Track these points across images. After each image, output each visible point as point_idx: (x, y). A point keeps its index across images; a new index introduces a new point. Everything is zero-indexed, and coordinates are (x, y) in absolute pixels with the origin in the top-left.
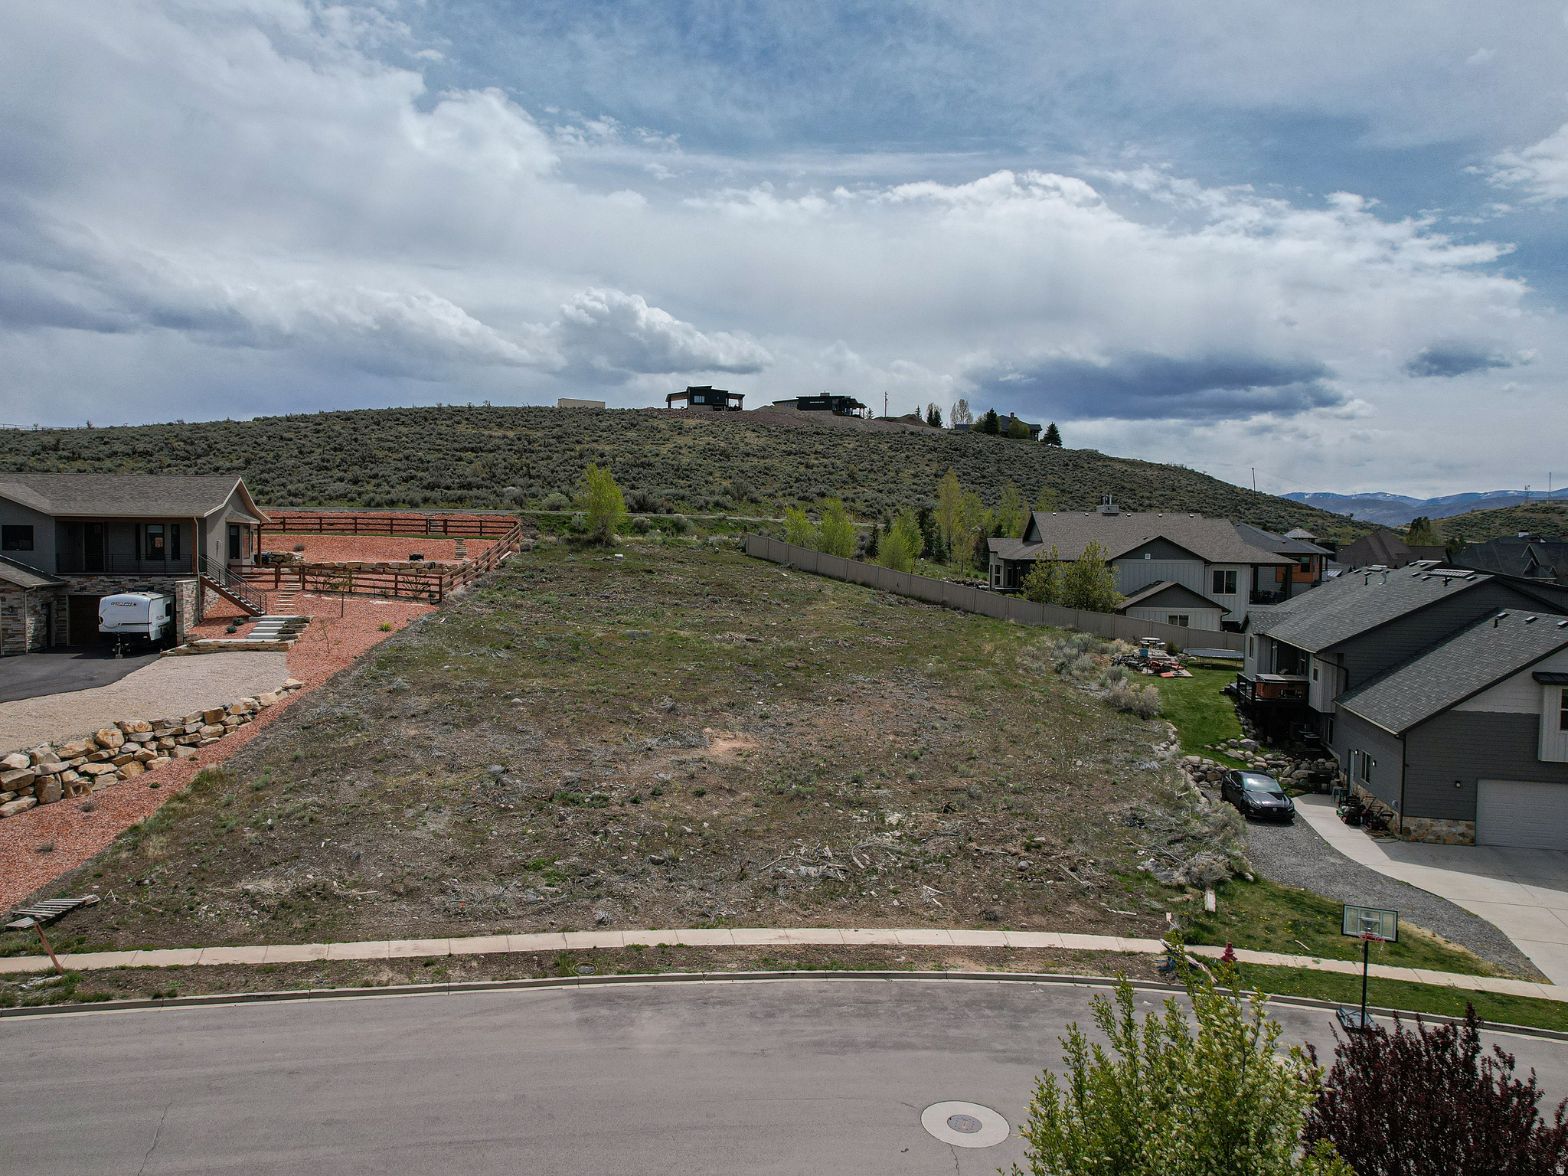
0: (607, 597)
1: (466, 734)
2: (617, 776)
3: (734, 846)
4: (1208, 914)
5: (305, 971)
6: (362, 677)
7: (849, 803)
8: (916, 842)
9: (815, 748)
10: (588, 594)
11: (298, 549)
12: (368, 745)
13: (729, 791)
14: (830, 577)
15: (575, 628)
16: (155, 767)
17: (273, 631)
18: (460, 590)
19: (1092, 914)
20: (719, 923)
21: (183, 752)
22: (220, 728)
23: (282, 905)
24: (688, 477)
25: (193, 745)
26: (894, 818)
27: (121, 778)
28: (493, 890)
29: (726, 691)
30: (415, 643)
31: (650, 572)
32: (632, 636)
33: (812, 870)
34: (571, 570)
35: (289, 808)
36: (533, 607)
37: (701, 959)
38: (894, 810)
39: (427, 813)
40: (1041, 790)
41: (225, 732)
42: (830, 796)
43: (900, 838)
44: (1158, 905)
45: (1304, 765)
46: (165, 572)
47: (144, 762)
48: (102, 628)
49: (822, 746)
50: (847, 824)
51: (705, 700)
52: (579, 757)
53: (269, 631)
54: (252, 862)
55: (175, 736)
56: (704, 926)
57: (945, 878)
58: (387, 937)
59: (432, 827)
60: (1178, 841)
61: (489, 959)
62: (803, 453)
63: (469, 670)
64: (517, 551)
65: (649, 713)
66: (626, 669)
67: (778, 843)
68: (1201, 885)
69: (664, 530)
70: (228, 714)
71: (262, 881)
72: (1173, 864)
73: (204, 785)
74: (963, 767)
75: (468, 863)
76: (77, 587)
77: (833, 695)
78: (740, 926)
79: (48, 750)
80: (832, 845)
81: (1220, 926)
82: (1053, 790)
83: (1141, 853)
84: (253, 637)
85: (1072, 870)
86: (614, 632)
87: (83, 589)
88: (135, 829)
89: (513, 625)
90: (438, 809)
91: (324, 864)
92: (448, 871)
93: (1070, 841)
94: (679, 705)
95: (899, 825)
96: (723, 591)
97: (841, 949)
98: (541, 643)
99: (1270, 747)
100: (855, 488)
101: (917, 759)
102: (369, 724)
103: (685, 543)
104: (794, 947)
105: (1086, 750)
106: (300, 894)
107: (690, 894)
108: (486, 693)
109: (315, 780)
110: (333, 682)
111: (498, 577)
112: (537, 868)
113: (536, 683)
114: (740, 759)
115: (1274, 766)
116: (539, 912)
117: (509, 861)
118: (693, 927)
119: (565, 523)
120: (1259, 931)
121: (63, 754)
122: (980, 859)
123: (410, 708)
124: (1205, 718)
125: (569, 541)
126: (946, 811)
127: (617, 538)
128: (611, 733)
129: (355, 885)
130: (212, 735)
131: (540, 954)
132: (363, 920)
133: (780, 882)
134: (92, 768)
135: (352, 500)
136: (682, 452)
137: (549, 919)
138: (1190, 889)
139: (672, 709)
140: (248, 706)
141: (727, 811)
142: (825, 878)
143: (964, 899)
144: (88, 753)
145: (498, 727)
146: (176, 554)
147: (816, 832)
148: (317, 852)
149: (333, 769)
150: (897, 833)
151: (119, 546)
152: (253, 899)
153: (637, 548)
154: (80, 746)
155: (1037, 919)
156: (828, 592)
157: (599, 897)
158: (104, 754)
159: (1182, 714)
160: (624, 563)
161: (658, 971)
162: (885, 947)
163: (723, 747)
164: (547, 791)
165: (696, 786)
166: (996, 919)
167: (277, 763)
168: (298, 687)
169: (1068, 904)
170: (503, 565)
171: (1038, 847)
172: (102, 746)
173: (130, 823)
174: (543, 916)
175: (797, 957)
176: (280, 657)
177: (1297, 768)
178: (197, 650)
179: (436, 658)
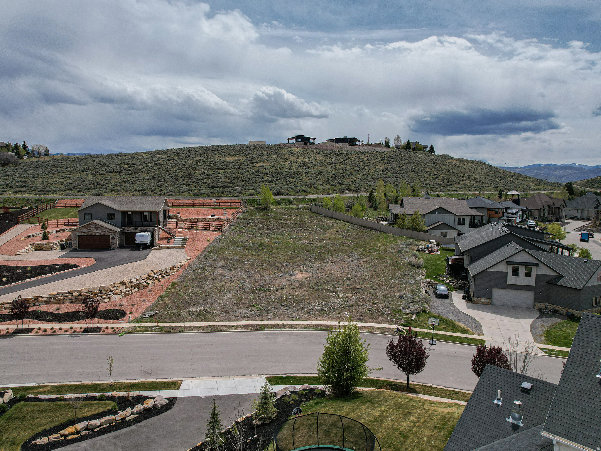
0: (269, 229)
1: (234, 273)
2: (272, 284)
3: (301, 301)
4: (412, 320)
5: (207, 327)
6: (205, 256)
7: (331, 292)
8: (346, 301)
9: (324, 276)
10: (263, 228)
11: (178, 213)
12: (210, 275)
13: (301, 288)
14: (336, 219)
15: (260, 240)
16: (161, 281)
17: (179, 242)
18: (227, 227)
19: (384, 319)
20: (296, 319)
21: (167, 277)
22: (174, 271)
24: (294, 177)
25: (168, 275)
26: (341, 296)
27: (154, 284)
28: (245, 311)
29: (301, 260)
30: (217, 245)
31: (281, 220)
32: (276, 243)
33: (319, 308)
34: (258, 219)
35: (194, 291)
36: (248, 233)
37: (292, 327)
38: (342, 293)
39: (227, 293)
40: (381, 289)
41: (175, 272)
42: (326, 290)
43: (342, 300)
44: (400, 318)
45: (460, 282)
46: (149, 225)
47: (159, 280)
48: (136, 242)
49: (326, 276)
50: (329, 297)
51: (296, 262)
52: (263, 278)
53: (178, 242)
54: (190, 305)
55: (165, 273)
56: (293, 320)
57: (351, 310)
58: (223, 321)
59: (229, 296)
60: (412, 303)
61: (245, 326)
62: (335, 163)
63: (233, 254)
64: (241, 213)
65: (281, 266)
66: (274, 253)
67: (312, 301)
68: (413, 313)
69: (286, 203)
70: (176, 267)
71: (192, 309)
72: (408, 308)
73: (173, 285)
74: (362, 282)
75: (238, 305)
76: (127, 230)
77: (331, 261)
78: (301, 320)
79: (140, 277)
80: (325, 302)
81: (413, 323)
82: (384, 289)
83: (401, 305)
84: (174, 244)
85: (382, 309)
86: (271, 241)
87: (128, 230)
88: (161, 296)
89: (243, 239)
90: (229, 292)
91: (205, 305)
92: (234, 307)
93: (384, 302)
94: (289, 264)
95: (342, 297)
96: (303, 226)
97: (323, 326)
98: (251, 245)
99: (452, 276)
100: (352, 178)
101: (350, 280)
102: (209, 269)
103: (292, 208)
104: (312, 325)
105: (396, 278)
106: (202, 311)
107: (290, 313)
108: (238, 260)
109: (199, 284)
110: (198, 257)
111: (237, 222)
112: (254, 306)
113: (251, 257)
114: (304, 279)
115: (452, 282)
116: (255, 316)
117: (247, 305)
118: (290, 320)
119: (255, 202)
121: (143, 278)
122: (360, 306)
123: (219, 265)
124: (436, 268)
125: (257, 209)
126: (355, 294)
127: (271, 207)
128: (271, 272)
129: (213, 310)
130: (172, 273)
131: (256, 325)
132: (216, 317)
133: (311, 311)
134: (148, 282)
135: (189, 193)
136: (292, 165)
137: (258, 318)
138: (410, 314)
139: (287, 265)
140: (180, 265)
141: (300, 293)
142: (322, 310)
143: (354, 315)
144: (147, 278)
145: (242, 270)
146: (151, 220)
147: (321, 299)
148: (203, 302)
149: (203, 281)
150: (341, 299)
151: (136, 219)
152: (192, 312)
153: (277, 211)
154: (146, 276)
156: (335, 225)
157: (269, 313)
158: (150, 278)
159: (430, 267)
160: (273, 217)
161: (282, 329)
162: (333, 325)
163: (300, 276)
164: (255, 287)
165: (292, 287)
166: (361, 320)
167: (189, 280)
168: (190, 259)
169: (379, 317)
170: (238, 218)
171: (376, 303)
172: (150, 276)
173: (159, 295)
174: (256, 317)
175: (313, 327)
176: (182, 250)
177: (457, 283)
178: (161, 248)
179: (223, 250)
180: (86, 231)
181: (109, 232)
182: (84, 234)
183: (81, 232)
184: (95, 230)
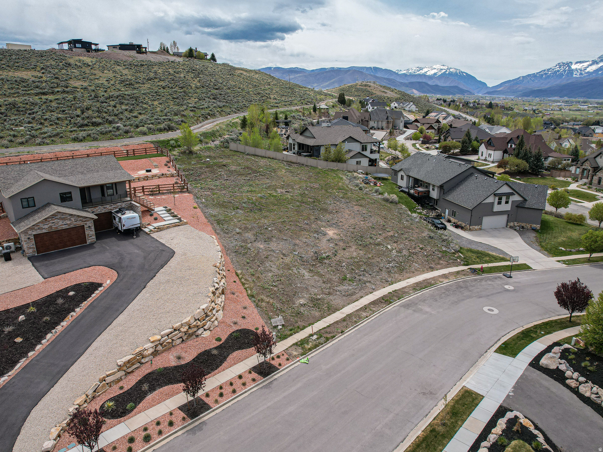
2: (321, 248)
4: (464, 258)
5: (349, 318)
6: (222, 229)
8: (400, 252)
13: (349, 247)
16: (226, 276)
19: (446, 263)
21: (224, 269)
22: (223, 258)
23: (314, 305)
26: (389, 247)
38: (387, 245)
42: (371, 244)
44: (454, 258)
49: (352, 228)
50: (383, 251)
51: (309, 218)
52: (307, 244)
53: (168, 216)
57: (415, 260)
59: (306, 274)
65: (303, 226)
66: (278, 211)
67: (378, 260)
72: (446, 247)
73: (242, 277)
81: (468, 260)
82: (408, 232)
83: (439, 246)
85: (434, 253)
86: (255, 196)
87: (93, 212)
88: (249, 296)
89: (226, 198)
91: (302, 291)
94: (306, 221)
95: (392, 249)
98: (244, 205)
99: (425, 208)
102: (249, 246)
104: (413, 284)
106: (311, 301)
107: (378, 277)
114: (339, 236)
117: (337, 279)
118: (390, 285)
120: (474, 260)
122: (416, 254)
123: (250, 238)
126: (396, 243)
131: (377, 300)
132: (332, 303)
138: (456, 253)
143: (424, 265)
145: (278, 239)
146: (117, 193)
148: (296, 289)
150: (395, 251)
151: (96, 195)
152: (307, 305)
154: (219, 276)
155: (439, 266)
157: (365, 283)
160: (212, 162)
162: (426, 280)
163: (331, 233)
165: (340, 247)
167: (245, 265)
168: (216, 238)
169: (441, 262)
171: (422, 248)
173: (245, 294)
180: (46, 227)
181: (83, 222)
182: (44, 231)
183: (39, 229)
184: (61, 223)
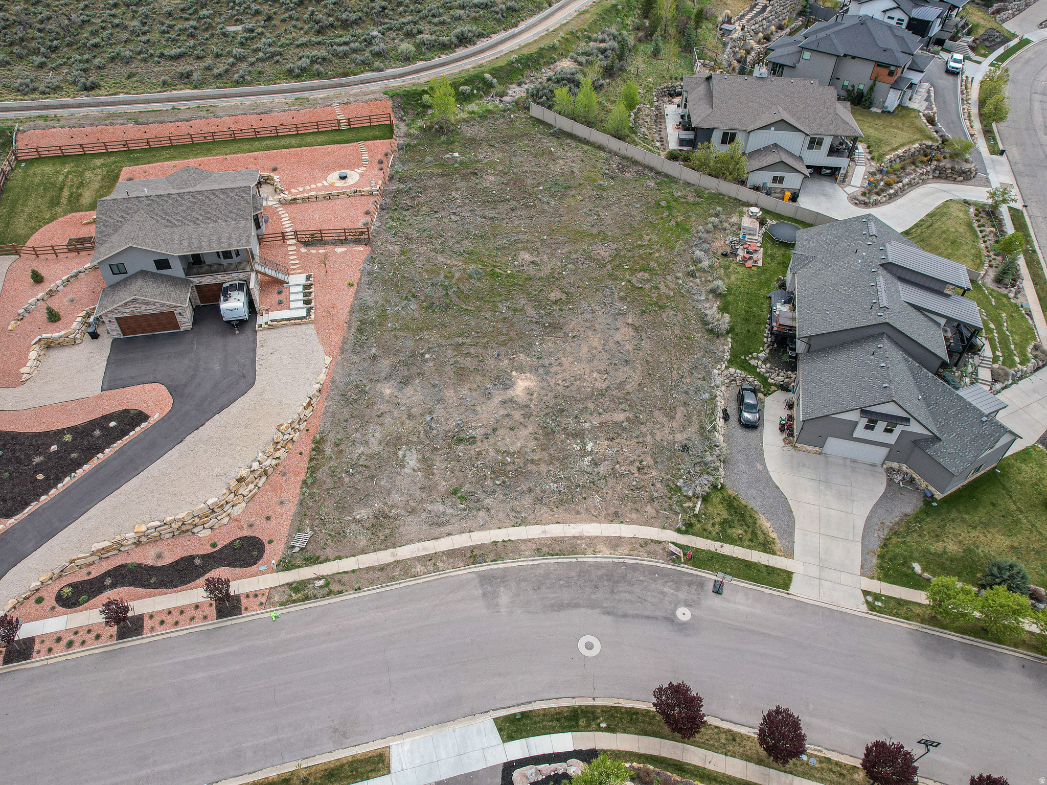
0: (454, 214)
1: (410, 391)
2: (477, 417)
4: (695, 515)
5: (393, 567)
6: (355, 344)
7: (573, 435)
8: (596, 464)
9: (561, 388)
10: (444, 210)
11: (274, 170)
13: (524, 426)
14: (580, 141)
15: (443, 266)
16: (296, 440)
17: (300, 300)
19: (654, 513)
20: (522, 523)
21: (302, 426)
22: (312, 407)
23: (373, 526)
25: (304, 421)
26: (589, 447)
27: (287, 452)
29: (521, 334)
30: (369, 300)
31: (475, 173)
33: (556, 486)
34: (430, 177)
35: (355, 458)
36: (417, 238)
38: (590, 440)
39: (407, 454)
40: (653, 422)
42: (565, 430)
43: (590, 462)
44: (678, 509)
47: (292, 440)
49: (564, 386)
50: (570, 453)
53: (298, 301)
54: (354, 501)
55: (298, 422)
56: (517, 525)
57: (604, 490)
58: (411, 542)
59: (411, 464)
60: (698, 463)
61: (448, 555)
65: (487, 360)
66: (473, 315)
67: (544, 468)
68: (697, 497)
69: (479, 90)
70: (312, 399)
71: (360, 511)
72: (692, 479)
73: (317, 446)
75: (430, 490)
76: (198, 282)
77: (572, 331)
78: (529, 525)
79: (262, 456)
80: (564, 469)
82: (658, 421)
83: (682, 471)
84: (293, 309)
85: (652, 485)
87: (200, 283)
88: (304, 483)
89: (412, 270)
90: (410, 450)
91: (379, 496)
92: (423, 496)
93: (657, 463)
94: (500, 351)
95: (591, 452)
96: (518, 190)
97: (563, 540)
98: (429, 289)
99: (771, 360)
101: (604, 395)
103: (492, 112)
104: (547, 539)
105: (680, 381)
106: (376, 517)
107: (511, 503)
108: (413, 351)
110: (343, 350)
112: (455, 493)
113: (433, 337)
114: (528, 397)
115: (769, 372)
116: (460, 520)
117: (444, 489)
118: (513, 526)
120: (709, 527)
121: (268, 455)
122: (619, 478)
123: (382, 371)
124: (749, 331)
126: (611, 440)
128: (472, 380)
129: (393, 507)
130: (310, 413)
132: (401, 529)
133: (544, 495)
134: (278, 454)
137: (464, 524)
138: (693, 499)
139: (498, 355)
140: (317, 389)
141: (523, 443)
142: (560, 492)
143: (610, 504)
144: (274, 449)
145: (423, 382)
146: (238, 254)
147: (558, 460)
148: (374, 488)
150: (590, 458)
152: (362, 524)
153: (465, 129)
154: (271, 448)
155: (634, 516)
156: (577, 171)
157: (479, 509)
159: (738, 329)
160: (460, 163)
162: (578, 537)
163: (521, 388)
164: (451, 431)
165: (510, 423)
166: (618, 516)
167: (339, 424)
168: (331, 364)
169: (646, 507)
170: (392, 176)
171: (643, 469)
172: (277, 443)
173: (301, 478)
175: (548, 547)
176: (311, 330)
177: (778, 375)
178: (272, 326)
179: (383, 317)
